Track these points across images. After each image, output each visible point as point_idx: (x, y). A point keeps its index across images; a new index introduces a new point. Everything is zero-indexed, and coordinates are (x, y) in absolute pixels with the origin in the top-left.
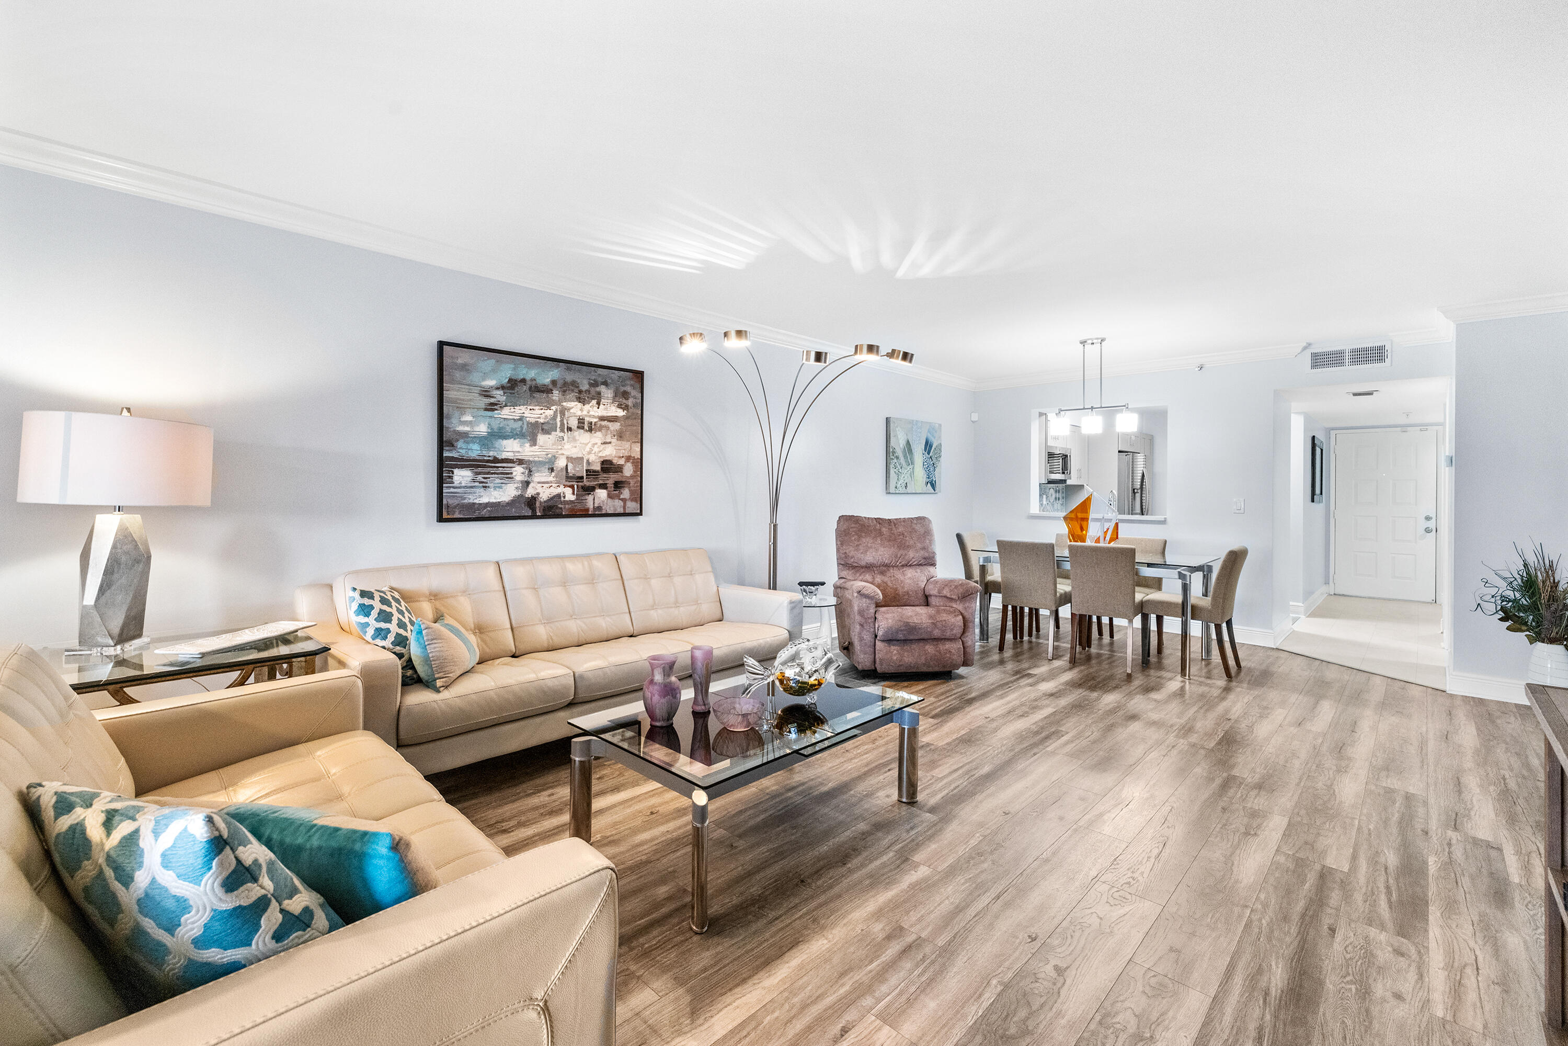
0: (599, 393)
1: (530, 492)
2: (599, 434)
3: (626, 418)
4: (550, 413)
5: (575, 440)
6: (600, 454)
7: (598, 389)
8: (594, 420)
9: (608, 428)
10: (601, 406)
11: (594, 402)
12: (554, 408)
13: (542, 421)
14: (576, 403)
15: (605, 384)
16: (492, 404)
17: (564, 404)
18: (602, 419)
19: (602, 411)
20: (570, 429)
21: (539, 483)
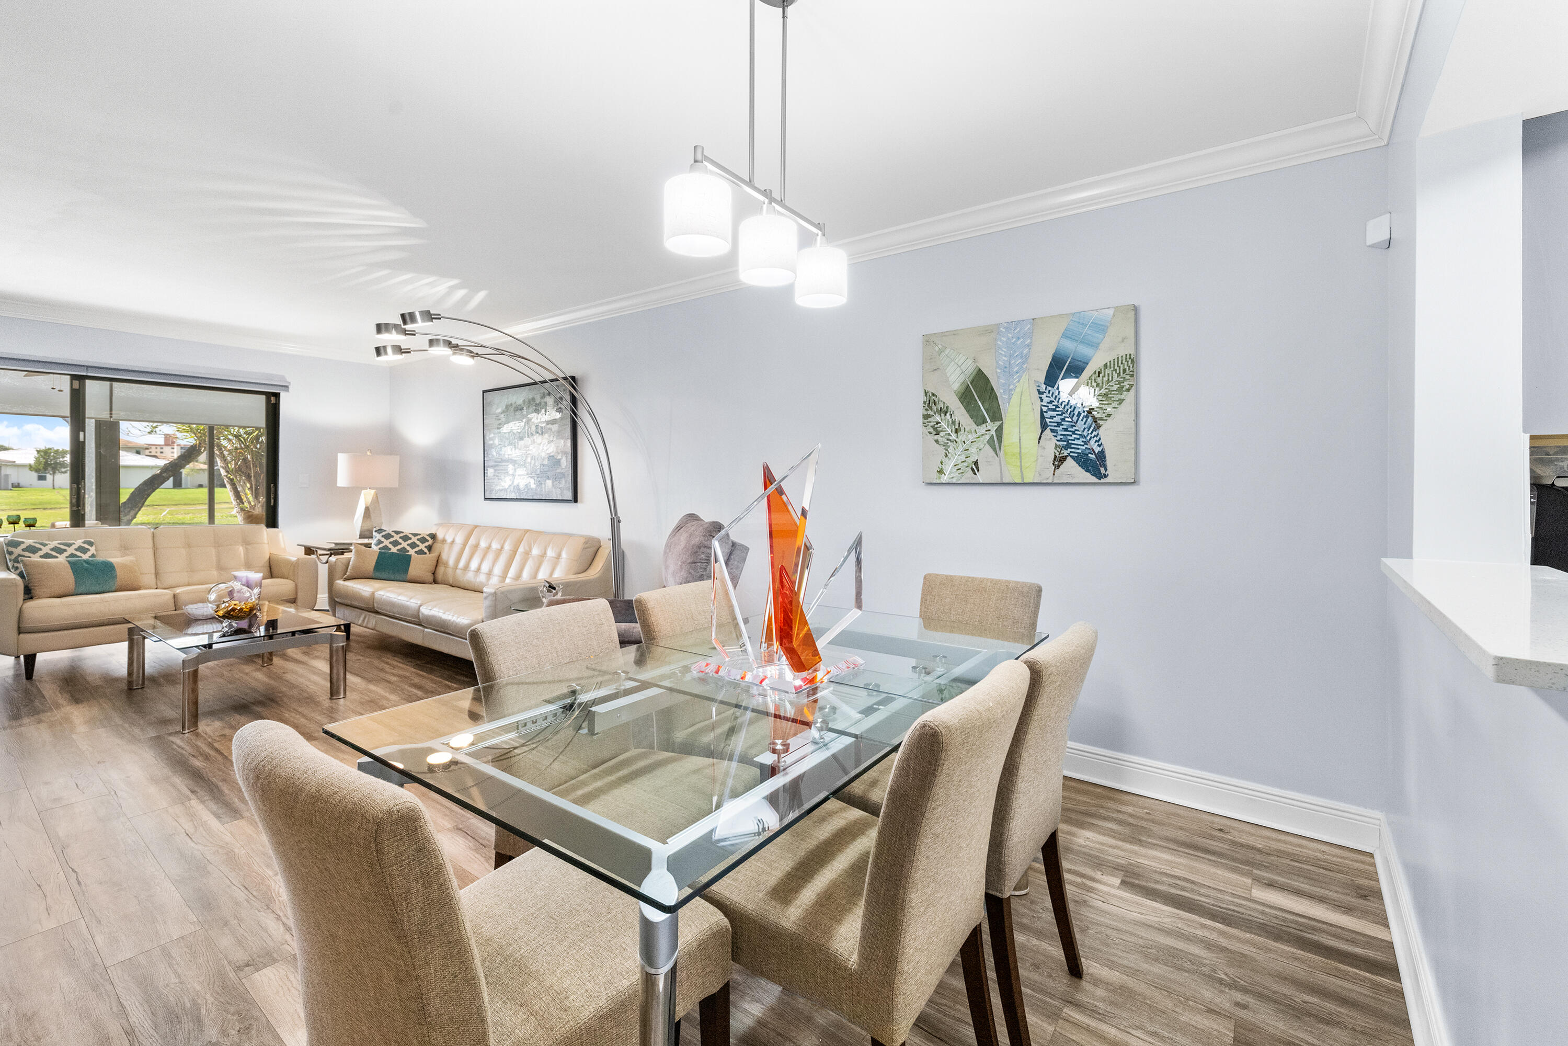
0: (546, 403)
1: (515, 484)
2: (546, 436)
3: (561, 419)
4: (523, 424)
5: (534, 442)
6: (548, 452)
7: (545, 400)
8: (544, 425)
9: (550, 429)
10: (547, 413)
11: (543, 410)
12: (524, 420)
13: (519, 431)
14: (534, 414)
15: (549, 394)
16: (500, 424)
17: (529, 416)
18: (548, 423)
19: (547, 417)
20: (532, 434)
21: (519, 475)
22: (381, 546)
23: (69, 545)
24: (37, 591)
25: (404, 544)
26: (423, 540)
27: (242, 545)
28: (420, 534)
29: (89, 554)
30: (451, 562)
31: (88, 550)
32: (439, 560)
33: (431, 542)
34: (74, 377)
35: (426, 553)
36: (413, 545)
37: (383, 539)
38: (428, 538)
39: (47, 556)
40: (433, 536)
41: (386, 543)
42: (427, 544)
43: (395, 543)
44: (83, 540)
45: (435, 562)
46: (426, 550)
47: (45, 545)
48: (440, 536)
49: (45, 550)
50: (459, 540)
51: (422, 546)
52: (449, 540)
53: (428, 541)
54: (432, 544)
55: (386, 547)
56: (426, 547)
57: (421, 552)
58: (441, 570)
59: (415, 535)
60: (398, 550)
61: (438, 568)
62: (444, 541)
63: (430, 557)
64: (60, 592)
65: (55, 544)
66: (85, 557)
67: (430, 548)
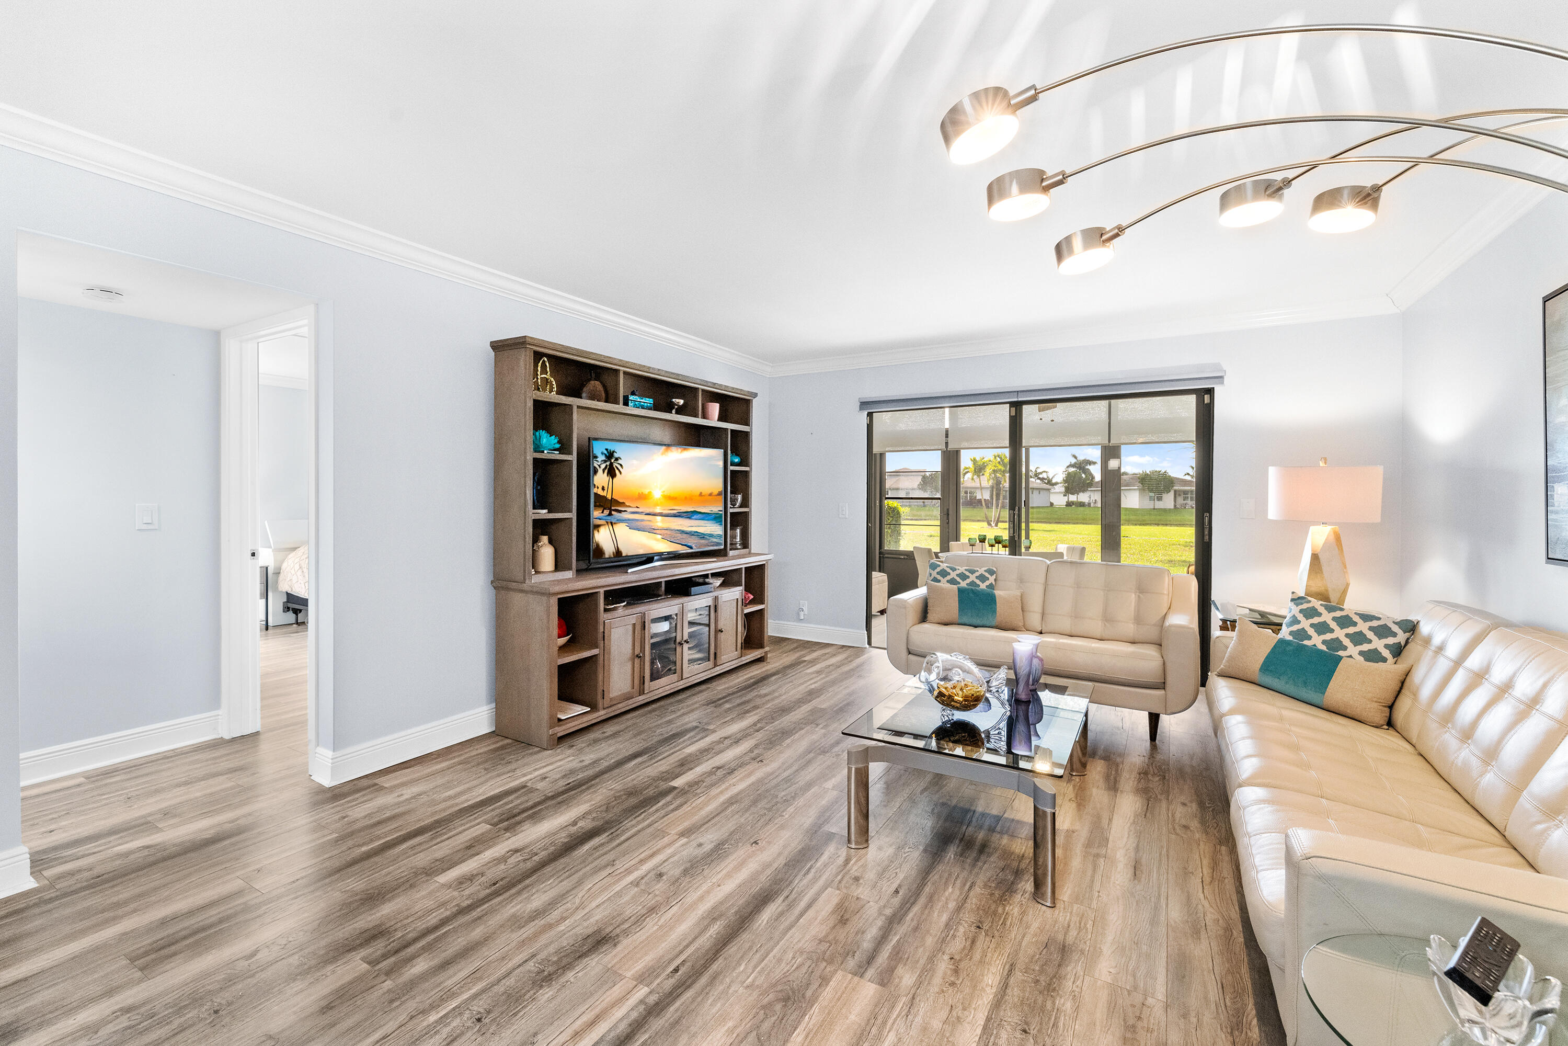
22: (1295, 628)
23: (972, 572)
24: (930, 616)
25: (1339, 633)
26: (1383, 631)
27: (1135, 593)
28: (1379, 619)
29: (987, 583)
30: (1426, 692)
31: (988, 579)
32: (1406, 684)
33: (1401, 637)
34: (1012, 404)
35: (1384, 660)
36: (1359, 639)
37: (1300, 617)
38: (1395, 628)
39: (953, 582)
40: (1411, 628)
41: (1305, 624)
42: (1391, 641)
43: (1322, 628)
44: (986, 569)
45: (1394, 685)
46: (1386, 653)
47: (954, 569)
48: (1425, 629)
49: (953, 575)
50: (1453, 650)
51: (1378, 644)
52: (1437, 641)
53: (1395, 635)
54: (1407, 642)
55: (1302, 634)
56: (1387, 646)
57: (1373, 656)
58: (1404, 704)
59: (1366, 617)
60: (1324, 642)
61: (1401, 697)
62: (1427, 641)
63: (1390, 669)
64: (946, 620)
65: (961, 569)
66: (983, 586)
67: (1398, 651)
